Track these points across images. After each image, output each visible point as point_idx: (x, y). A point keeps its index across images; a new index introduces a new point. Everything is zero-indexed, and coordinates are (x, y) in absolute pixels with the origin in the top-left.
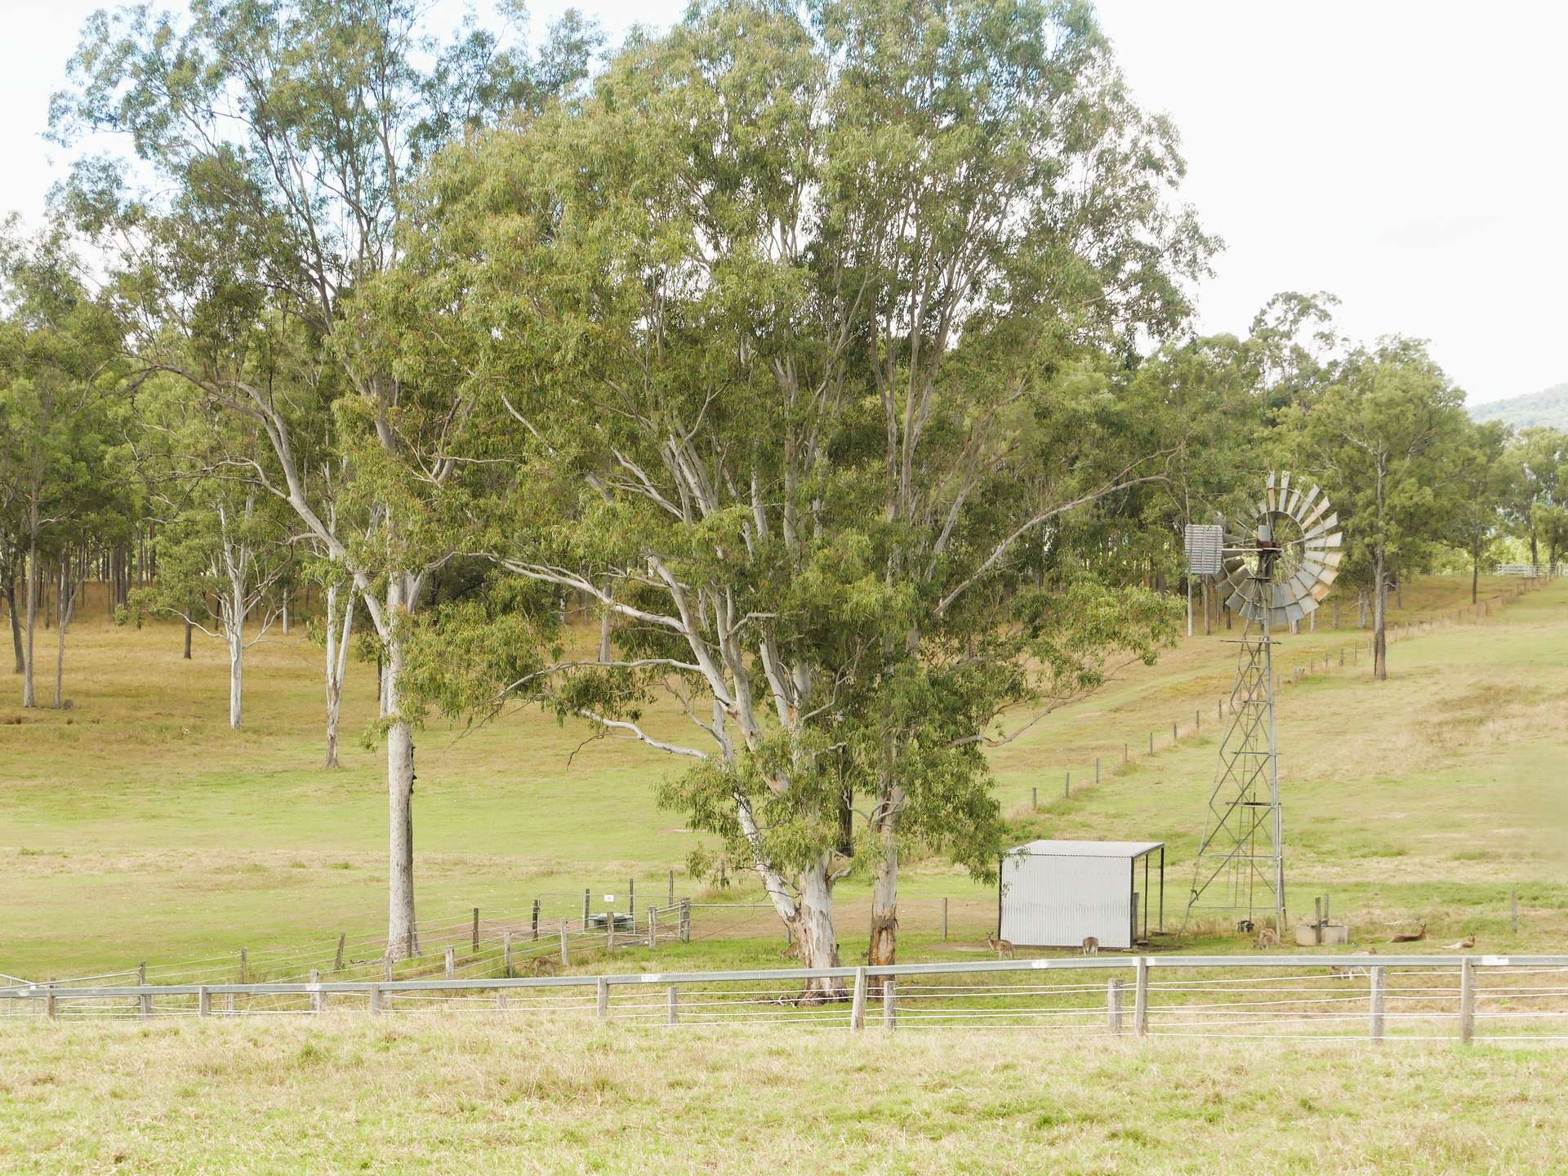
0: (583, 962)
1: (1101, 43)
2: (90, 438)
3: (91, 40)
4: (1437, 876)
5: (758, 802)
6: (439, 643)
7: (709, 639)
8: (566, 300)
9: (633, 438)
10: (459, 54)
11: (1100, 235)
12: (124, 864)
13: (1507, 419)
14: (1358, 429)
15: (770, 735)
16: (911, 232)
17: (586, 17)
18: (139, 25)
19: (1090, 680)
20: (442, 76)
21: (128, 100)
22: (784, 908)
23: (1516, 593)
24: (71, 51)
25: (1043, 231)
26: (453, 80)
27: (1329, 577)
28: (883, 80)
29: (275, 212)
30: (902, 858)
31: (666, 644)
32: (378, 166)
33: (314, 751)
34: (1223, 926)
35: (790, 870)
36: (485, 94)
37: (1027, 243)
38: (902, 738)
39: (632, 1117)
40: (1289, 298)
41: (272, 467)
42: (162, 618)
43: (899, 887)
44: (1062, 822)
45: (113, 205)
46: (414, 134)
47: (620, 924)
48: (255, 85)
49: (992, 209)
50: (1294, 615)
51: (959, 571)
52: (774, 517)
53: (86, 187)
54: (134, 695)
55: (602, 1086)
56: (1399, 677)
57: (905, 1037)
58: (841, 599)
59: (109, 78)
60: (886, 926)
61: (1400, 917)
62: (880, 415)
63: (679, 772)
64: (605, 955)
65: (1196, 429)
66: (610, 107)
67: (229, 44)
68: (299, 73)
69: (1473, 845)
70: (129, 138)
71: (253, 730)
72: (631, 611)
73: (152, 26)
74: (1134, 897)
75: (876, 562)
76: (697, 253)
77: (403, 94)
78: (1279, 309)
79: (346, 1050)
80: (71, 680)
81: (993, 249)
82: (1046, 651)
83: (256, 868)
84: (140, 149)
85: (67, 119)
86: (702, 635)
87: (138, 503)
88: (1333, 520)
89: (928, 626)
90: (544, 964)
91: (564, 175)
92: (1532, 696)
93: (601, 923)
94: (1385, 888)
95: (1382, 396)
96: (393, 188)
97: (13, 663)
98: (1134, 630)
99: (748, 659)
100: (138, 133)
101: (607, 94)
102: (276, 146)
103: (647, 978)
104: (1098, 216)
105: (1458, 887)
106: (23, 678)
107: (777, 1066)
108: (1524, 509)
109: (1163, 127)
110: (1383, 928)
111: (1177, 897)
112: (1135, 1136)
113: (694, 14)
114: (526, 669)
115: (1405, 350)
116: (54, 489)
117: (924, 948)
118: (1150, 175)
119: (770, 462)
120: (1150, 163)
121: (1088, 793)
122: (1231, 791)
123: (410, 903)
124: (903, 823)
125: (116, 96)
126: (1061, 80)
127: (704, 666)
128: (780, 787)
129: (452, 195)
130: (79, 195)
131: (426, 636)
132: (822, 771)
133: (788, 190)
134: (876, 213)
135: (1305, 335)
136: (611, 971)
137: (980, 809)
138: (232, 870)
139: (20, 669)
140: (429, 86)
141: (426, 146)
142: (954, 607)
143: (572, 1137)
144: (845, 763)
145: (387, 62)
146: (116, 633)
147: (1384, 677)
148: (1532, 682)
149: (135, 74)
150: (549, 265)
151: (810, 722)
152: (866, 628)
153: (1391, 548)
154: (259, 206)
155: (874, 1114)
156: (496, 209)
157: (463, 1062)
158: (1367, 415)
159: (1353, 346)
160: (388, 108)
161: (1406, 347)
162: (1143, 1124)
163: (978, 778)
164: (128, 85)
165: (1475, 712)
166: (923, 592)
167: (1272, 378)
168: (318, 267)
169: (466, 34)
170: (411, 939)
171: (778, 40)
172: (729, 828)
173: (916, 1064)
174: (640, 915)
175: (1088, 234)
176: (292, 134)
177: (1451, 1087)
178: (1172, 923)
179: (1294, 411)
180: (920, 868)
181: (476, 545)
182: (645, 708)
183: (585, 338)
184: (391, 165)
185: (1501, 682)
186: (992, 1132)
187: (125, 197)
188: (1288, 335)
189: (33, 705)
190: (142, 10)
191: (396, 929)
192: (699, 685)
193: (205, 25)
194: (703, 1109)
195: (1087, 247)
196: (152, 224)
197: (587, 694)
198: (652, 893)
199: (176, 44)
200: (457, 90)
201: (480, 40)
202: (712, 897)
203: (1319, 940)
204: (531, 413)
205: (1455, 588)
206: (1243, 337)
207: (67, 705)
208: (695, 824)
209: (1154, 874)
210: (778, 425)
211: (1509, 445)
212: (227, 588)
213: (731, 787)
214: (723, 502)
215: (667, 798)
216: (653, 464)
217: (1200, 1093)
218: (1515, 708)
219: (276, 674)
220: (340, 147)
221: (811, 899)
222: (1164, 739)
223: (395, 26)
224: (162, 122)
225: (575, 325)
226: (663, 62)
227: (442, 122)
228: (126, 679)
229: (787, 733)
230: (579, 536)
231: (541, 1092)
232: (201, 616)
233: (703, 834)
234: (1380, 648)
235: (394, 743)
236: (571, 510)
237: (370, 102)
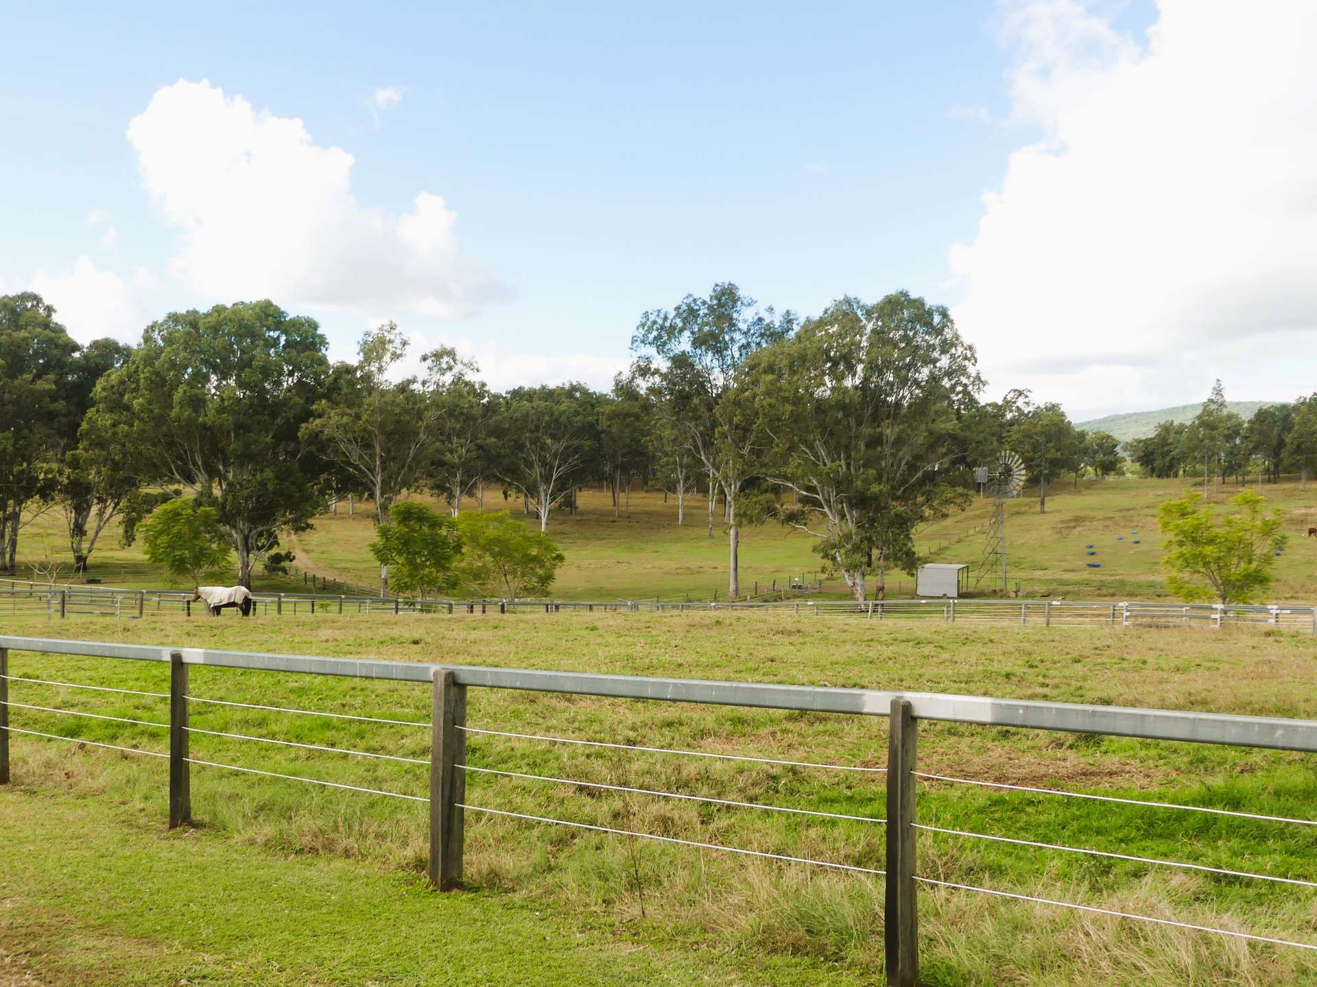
0: (788, 598)
1: (952, 322)
2: (637, 434)
3: (644, 320)
4: (1057, 576)
5: (842, 551)
6: (746, 502)
7: (828, 501)
8: (786, 400)
9: (806, 441)
10: (754, 324)
11: (950, 380)
12: (648, 566)
13: (1086, 428)
14: (1036, 434)
15: (846, 530)
16: (891, 379)
17: (792, 312)
18: (658, 316)
19: (945, 516)
20: (749, 330)
21: (655, 338)
22: (850, 583)
23: (1090, 485)
24: (638, 323)
25: (934, 379)
26: (752, 332)
27: (1021, 484)
28: (884, 333)
29: (698, 372)
30: (888, 568)
31: (816, 503)
32: (729, 358)
33: (706, 532)
34: (987, 591)
35: (852, 572)
36: (762, 335)
37: (927, 382)
38: (887, 532)
39: (807, 639)
40: (1015, 391)
41: (696, 447)
42: (659, 490)
43: (885, 577)
44: (938, 557)
45: (650, 369)
46: (740, 348)
47: (800, 587)
48: (693, 333)
49: (916, 371)
50: (1010, 495)
51: (904, 482)
52: (848, 465)
53: (641, 364)
54: (650, 514)
55: (799, 632)
56: (1050, 512)
57: (884, 621)
58: (869, 489)
59: (649, 331)
60: (881, 589)
61: (1043, 589)
62: (881, 434)
63: (818, 541)
64: (796, 597)
65: (978, 439)
66: (800, 341)
67: (685, 321)
68: (706, 329)
69: (1070, 567)
70: (655, 349)
71: (687, 525)
72: (804, 493)
73: (662, 316)
74: (959, 581)
75: (879, 479)
76: (825, 385)
77: (737, 336)
78: (1012, 394)
79: (727, 622)
80: (631, 509)
81: (917, 383)
82: (931, 507)
83: (689, 568)
84: (658, 352)
85: (636, 344)
86: (826, 500)
87: (651, 454)
88: (1023, 466)
89: (896, 498)
90: (777, 598)
91: (785, 362)
92: (1092, 519)
93: (794, 587)
94: (1040, 580)
95: (1044, 423)
96: (734, 365)
97: (612, 503)
98: (959, 500)
99: (840, 506)
100: (658, 347)
101: (798, 336)
102: (699, 352)
103: (809, 603)
104: (949, 374)
105: (1062, 580)
106: (615, 508)
107: (846, 627)
108: (1093, 458)
109: (970, 348)
110: (1037, 592)
111: (972, 582)
112: (942, 647)
113: (826, 312)
114: (773, 510)
115: (1053, 408)
116: (625, 450)
117: (894, 596)
118: (966, 363)
119: (847, 448)
120: (966, 358)
121: (946, 548)
122: (989, 549)
123: (736, 579)
124: (886, 558)
125: (651, 337)
126: (939, 332)
127: (826, 510)
128: (849, 547)
129: (752, 368)
130: (639, 366)
131: (743, 500)
132: (862, 542)
133: (854, 366)
134: (881, 374)
135: (1020, 402)
136: (797, 601)
137: (910, 554)
138: (680, 568)
139: (615, 505)
140: (745, 333)
141: (744, 351)
142: (904, 492)
143: (792, 644)
144: (869, 539)
145: (733, 326)
146: (643, 494)
147: (1044, 512)
148: (1092, 514)
149: (657, 329)
150: (780, 389)
151: (858, 527)
152: (875, 498)
153: (1047, 471)
154: (693, 369)
155: (871, 640)
156: (765, 372)
157: (759, 625)
158: (1039, 429)
159: (1036, 406)
160: (732, 339)
161: (1054, 406)
162: (945, 645)
163: (910, 545)
164: (655, 333)
165: (1073, 524)
166: (893, 488)
167: (1009, 416)
168: (711, 388)
169: (756, 318)
170: (736, 590)
171: (851, 320)
172: (834, 559)
173: (884, 628)
174: (806, 584)
175: (946, 379)
176: (703, 348)
177: (1033, 638)
178: (971, 590)
179: (1016, 427)
180: (893, 571)
181: (758, 473)
182: (808, 521)
183: (792, 412)
184: (733, 357)
185: (1082, 514)
186: (903, 645)
187: (653, 366)
188: (1015, 402)
189: (619, 517)
190: (659, 311)
191: (732, 587)
192: (825, 515)
193: (678, 315)
194: (825, 638)
195: (946, 383)
196: (661, 375)
197: (792, 517)
198: (810, 578)
199: (669, 321)
200: (753, 334)
201: (760, 320)
202: (828, 579)
203: (1017, 596)
204: (775, 433)
205: (1069, 483)
206: (1000, 403)
207: (629, 517)
208: (823, 558)
209: (965, 575)
210: (850, 437)
211: (1088, 438)
212: (679, 481)
213: (833, 546)
214: (833, 461)
215: (815, 549)
216: (811, 448)
217: (962, 638)
218: (1087, 523)
219: (693, 508)
220: (717, 352)
221: (858, 581)
222: (971, 532)
223: (735, 315)
224: (664, 344)
225: (789, 408)
226: (818, 327)
227: (748, 344)
228: (646, 509)
229: (851, 531)
230: (789, 470)
231: (783, 633)
232: (669, 489)
233: (825, 560)
234: (1043, 503)
235: (732, 532)
236: (786, 463)
237: (727, 338)
